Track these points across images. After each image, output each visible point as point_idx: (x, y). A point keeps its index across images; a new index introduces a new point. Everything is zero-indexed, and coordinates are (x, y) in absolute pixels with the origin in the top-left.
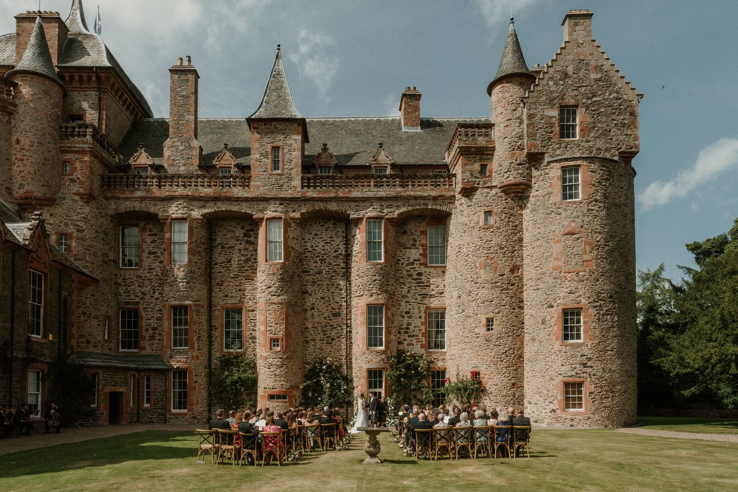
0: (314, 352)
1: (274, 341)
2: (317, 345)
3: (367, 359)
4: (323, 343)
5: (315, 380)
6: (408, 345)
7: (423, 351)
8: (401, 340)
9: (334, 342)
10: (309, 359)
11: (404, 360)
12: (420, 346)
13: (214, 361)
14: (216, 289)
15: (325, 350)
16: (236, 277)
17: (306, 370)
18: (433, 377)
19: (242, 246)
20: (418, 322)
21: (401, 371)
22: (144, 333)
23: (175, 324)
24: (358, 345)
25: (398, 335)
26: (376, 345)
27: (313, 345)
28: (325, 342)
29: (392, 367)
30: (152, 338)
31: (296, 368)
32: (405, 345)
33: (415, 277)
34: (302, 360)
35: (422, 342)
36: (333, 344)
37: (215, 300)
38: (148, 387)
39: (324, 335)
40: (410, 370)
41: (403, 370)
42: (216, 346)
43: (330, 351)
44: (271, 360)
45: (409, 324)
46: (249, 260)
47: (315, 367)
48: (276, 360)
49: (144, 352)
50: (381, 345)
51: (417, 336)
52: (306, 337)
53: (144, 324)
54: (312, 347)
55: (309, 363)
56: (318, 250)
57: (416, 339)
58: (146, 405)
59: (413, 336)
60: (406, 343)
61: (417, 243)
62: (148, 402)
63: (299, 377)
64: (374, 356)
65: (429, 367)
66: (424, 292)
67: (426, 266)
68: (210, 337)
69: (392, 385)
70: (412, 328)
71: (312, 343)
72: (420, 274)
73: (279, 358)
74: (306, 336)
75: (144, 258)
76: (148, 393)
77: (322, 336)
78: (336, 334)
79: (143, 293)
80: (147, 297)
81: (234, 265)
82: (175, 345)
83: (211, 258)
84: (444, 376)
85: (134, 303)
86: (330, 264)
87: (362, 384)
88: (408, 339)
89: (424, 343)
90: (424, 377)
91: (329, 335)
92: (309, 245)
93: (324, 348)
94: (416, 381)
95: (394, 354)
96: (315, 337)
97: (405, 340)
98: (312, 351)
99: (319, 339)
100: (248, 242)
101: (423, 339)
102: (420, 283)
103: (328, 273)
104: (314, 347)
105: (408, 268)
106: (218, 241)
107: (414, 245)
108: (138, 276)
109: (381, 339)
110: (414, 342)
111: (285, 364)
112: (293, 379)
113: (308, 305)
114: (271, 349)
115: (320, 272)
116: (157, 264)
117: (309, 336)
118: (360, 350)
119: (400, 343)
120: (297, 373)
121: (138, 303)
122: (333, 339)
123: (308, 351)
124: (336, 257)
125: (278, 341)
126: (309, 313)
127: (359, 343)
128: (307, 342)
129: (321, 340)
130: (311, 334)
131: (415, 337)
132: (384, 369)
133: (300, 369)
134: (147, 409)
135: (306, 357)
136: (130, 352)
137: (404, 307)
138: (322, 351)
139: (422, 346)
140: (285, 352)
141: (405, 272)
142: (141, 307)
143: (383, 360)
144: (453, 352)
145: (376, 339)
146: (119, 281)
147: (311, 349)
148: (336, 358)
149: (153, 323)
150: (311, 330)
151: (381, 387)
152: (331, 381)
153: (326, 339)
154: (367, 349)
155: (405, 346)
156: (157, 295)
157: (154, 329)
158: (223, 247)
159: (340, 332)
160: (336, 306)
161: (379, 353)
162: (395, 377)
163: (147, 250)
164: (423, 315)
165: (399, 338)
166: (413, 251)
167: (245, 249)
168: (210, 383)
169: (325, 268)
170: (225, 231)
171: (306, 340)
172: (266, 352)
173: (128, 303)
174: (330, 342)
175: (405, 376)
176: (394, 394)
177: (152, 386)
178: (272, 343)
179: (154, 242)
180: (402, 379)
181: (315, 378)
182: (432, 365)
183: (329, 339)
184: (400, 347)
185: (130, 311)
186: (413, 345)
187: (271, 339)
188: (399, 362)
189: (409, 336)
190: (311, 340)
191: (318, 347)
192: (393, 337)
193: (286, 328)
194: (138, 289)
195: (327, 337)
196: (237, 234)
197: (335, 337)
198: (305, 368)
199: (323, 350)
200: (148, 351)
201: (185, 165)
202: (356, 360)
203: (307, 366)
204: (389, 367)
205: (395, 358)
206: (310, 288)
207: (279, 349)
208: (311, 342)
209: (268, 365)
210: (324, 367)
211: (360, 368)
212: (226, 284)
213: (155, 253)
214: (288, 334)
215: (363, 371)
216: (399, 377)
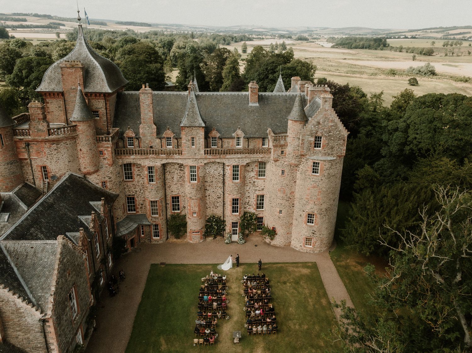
0: (210, 212)
3: (231, 218)
4: (214, 209)
7: (254, 211)
9: (218, 208)
10: (208, 214)
13: (168, 216)
14: (167, 189)
16: (176, 184)
18: (258, 220)
19: (178, 172)
20: (253, 200)
22: (138, 206)
23: (152, 206)
30: (141, 208)
33: (252, 183)
37: (167, 193)
38: (142, 229)
39: (214, 205)
42: (169, 210)
43: (216, 211)
45: (249, 201)
46: (181, 177)
49: (138, 213)
50: (237, 212)
51: (252, 205)
53: (137, 203)
55: (208, 216)
56: (212, 173)
58: (142, 236)
61: (254, 170)
62: (143, 234)
64: (235, 217)
66: (256, 189)
67: (257, 179)
68: (166, 207)
70: (250, 202)
72: (254, 182)
75: (135, 177)
76: (143, 231)
79: (136, 191)
80: (138, 192)
81: (175, 179)
82: (153, 214)
83: (165, 177)
85: (132, 195)
86: (216, 178)
87: (230, 227)
91: (216, 205)
92: (207, 171)
97: (247, 207)
99: (212, 207)
100: (180, 170)
101: (255, 206)
102: (254, 185)
103: (216, 182)
104: (210, 210)
105: (250, 180)
106: (168, 170)
107: (252, 171)
108: (133, 185)
109: (237, 210)
110: (251, 207)
113: (207, 194)
115: (212, 182)
116: (141, 179)
117: (207, 206)
118: (229, 214)
119: (245, 208)
121: (134, 195)
123: (208, 212)
124: (219, 176)
126: (208, 197)
128: (207, 208)
132: (239, 221)
134: (143, 238)
136: (133, 213)
137: (247, 195)
139: (254, 209)
140: (198, 217)
141: (248, 181)
142: (135, 196)
143: (238, 219)
145: (235, 210)
146: (125, 187)
147: (208, 210)
148: (219, 214)
149: (141, 202)
150: (209, 204)
151: (237, 227)
153: (215, 207)
154: (232, 214)
155: (247, 210)
156: (142, 191)
157: (142, 204)
158: (170, 172)
159: (220, 204)
160: (219, 194)
161: (237, 216)
163: (136, 174)
164: (255, 198)
165: (245, 206)
166: (252, 173)
167: (180, 173)
168: (167, 224)
169: (214, 180)
170: (170, 166)
173: (130, 195)
177: (144, 229)
179: (139, 170)
184: (245, 210)
185: (131, 198)
186: (250, 209)
187: (193, 212)
189: (249, 205)
190: (209, 207)
193: (199, 208)
194: (134, 190)
196: (176, 167)
197: (219, 206)
199: (213, 211)
200: (140, 213)
201: (150, 136)
202: (227, 217)
206: (208, 188)
207: (195, 215)
210: (214, 220)
212: (172, 187)
213: (140, 175)
214: (200, 210)
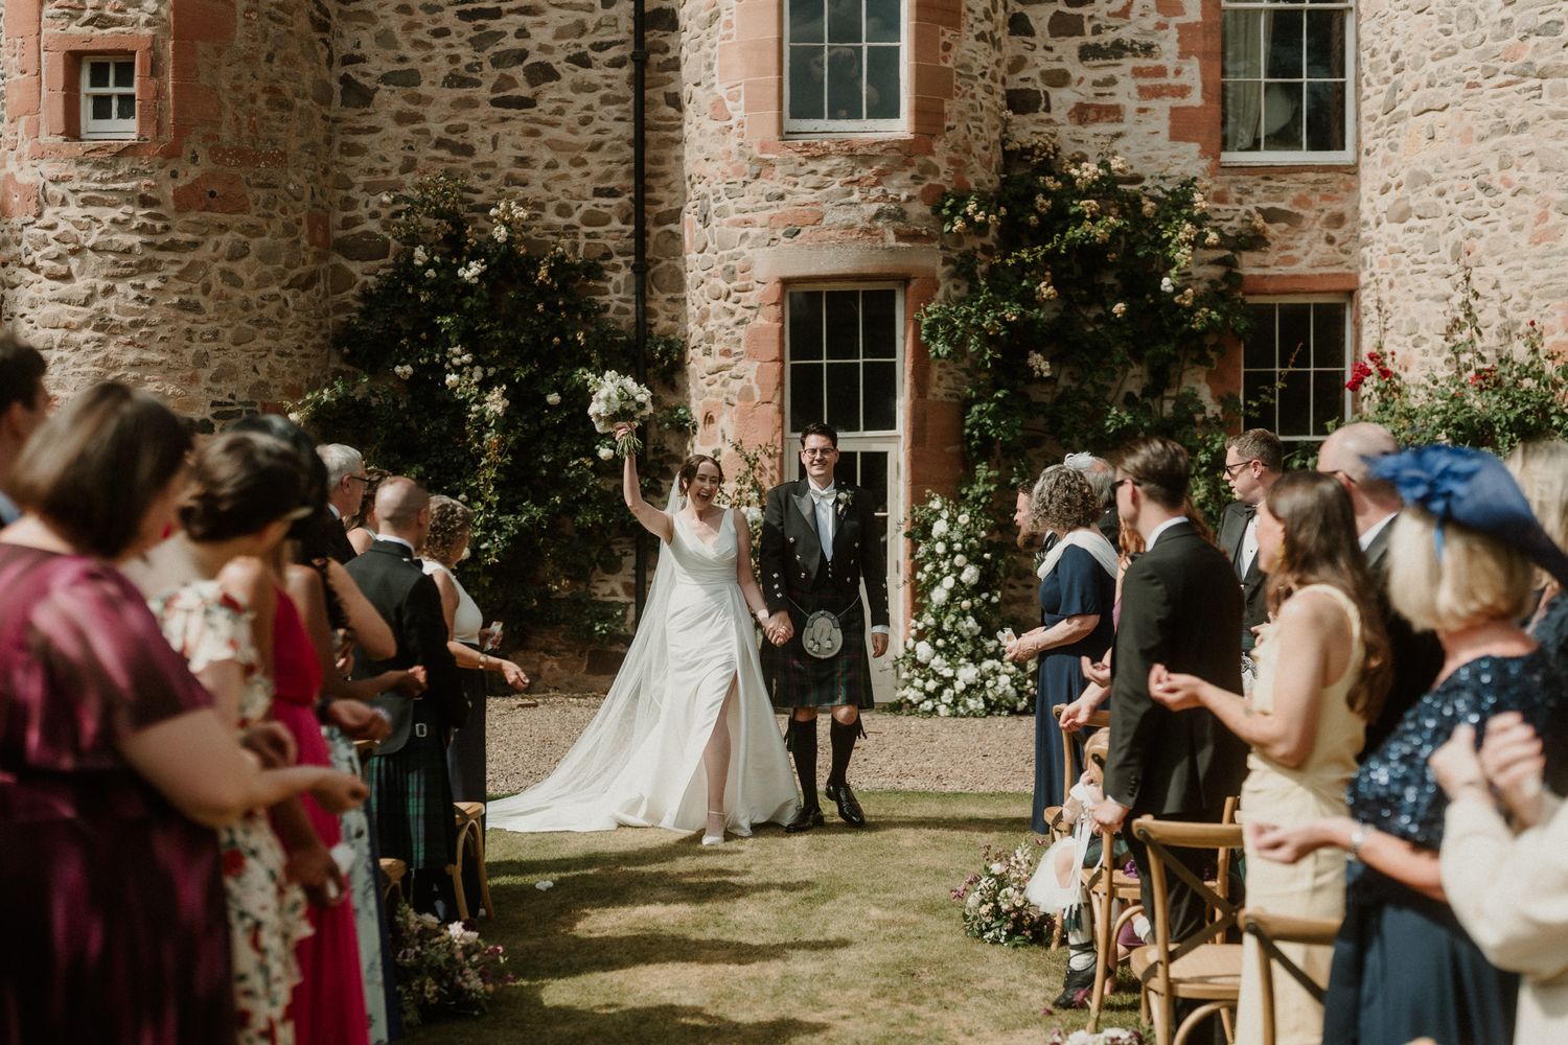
0: (409, 166)
1: (99, 79)
2: (431, 112)
3: (784, 207)
4: (471, 103)
5: (404, 370)
6: (1081, 113)
7: (1188, 160)
8: (1032, 78)
9: (550, 93)
11: (1061, 217)
12: (1163, 124)
15: (484, 153)
17: (350, 295)
18: (1259, 354)
21: (1028, 299)
24: (719, 111)
25: (1013, 46)
26: (847, 107)
27: (402, 118)
28: (483, 93)
29: (963, 269)
31: (264, 281)
32: (1059, 114)
34: (319, 221)
35: (1183, 91)
36: (545, 105)
39: (478, 43)
40: (1102, 297)
41: (1046, 290)
43: (523, 162)
44: (74, 211)
47: (407, 271)
48: (110, 214)
50: (886, 108)
51: (1148, 50)
52: (350, 60)
54: (392, 129)
57: (1138, 72)
59: (1118, 49)
60: (1063, 99)
63: (288, 343)
64: (836, 184)
65: (1233, 278)
69: (966, 404)
71: (391, 100)
73: (129, 197)
74: (345, 47)
77: (466, 54)
78: (560, 34)
84: (1332, 347)
87: (746, 394)
88: (1076, 70)
89: (1195, 99)
90: (1197, 347)
91: (511, 43)
93: (476, 136)
94: (1135, 380)
95: (983, 175)
96: (415, 55)
97: (1060, 79)
98: (396, 161)
99: (445, 69)
101: (1192, 74)
104: (405, 131)
109: (885, 63)
111: (172, 246)
112: (239, 358)
114: (72, 131)
117: (368, 46)
118: (733, 142)
119: (1022, 102)
120: (270, 311)
122: (544, 73)
123: (363, 162)
125: (125, 75)
127: (721, 90)
128: (356, 94)
129: (454, 81)
130: (385, 39)
131: (1129, 62)
132: (905, 280)
133: (305, 283)
135: (349, 203)
138: (465, 163)
140: (171, 153)
143: (901, 215)
144: (1423, 158)
145: (844, 69)
147: (386, 142)
148: (564, 210)
150: (388, 9)
151: (882, 418)
152: (519, 375)
153: (490, 75)
154: (785, 135)
155: (1057, 126)
159: (591, 20)
161: (866, 160)
162: (989, 340)
165: (1018, 64)
171: (346, 80)
172: (40, 155)
174: (524, 90)
175: (1060, 339)
176: (982, 470)
178: (86, 87)
180: (1039, 363)
181: (407, 357)
182: (1250, 265)
183: (517, 72)
184: (1026, 131)
186: (1114, 113)
187: (74, 59)
188: (1013, 234)
189: (1087, 53)
190: (386, 79)
191: (437, 129)
192: (967, 48)
195: (498, 61)
197: (557, 60)
198: (342, 280)
199: (468, 150)
202: (705, 220)
203: (355, 267)
204: (941, 271)
205: (985, 202)
207: (128, 132)
208: (384, 91)
209: (55, 248)
210: (471, 272)
211: (730, 274)
214: (197, 25)
215: (752, 298)
216: (1015, 343)
